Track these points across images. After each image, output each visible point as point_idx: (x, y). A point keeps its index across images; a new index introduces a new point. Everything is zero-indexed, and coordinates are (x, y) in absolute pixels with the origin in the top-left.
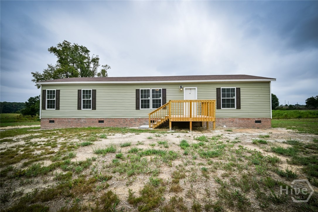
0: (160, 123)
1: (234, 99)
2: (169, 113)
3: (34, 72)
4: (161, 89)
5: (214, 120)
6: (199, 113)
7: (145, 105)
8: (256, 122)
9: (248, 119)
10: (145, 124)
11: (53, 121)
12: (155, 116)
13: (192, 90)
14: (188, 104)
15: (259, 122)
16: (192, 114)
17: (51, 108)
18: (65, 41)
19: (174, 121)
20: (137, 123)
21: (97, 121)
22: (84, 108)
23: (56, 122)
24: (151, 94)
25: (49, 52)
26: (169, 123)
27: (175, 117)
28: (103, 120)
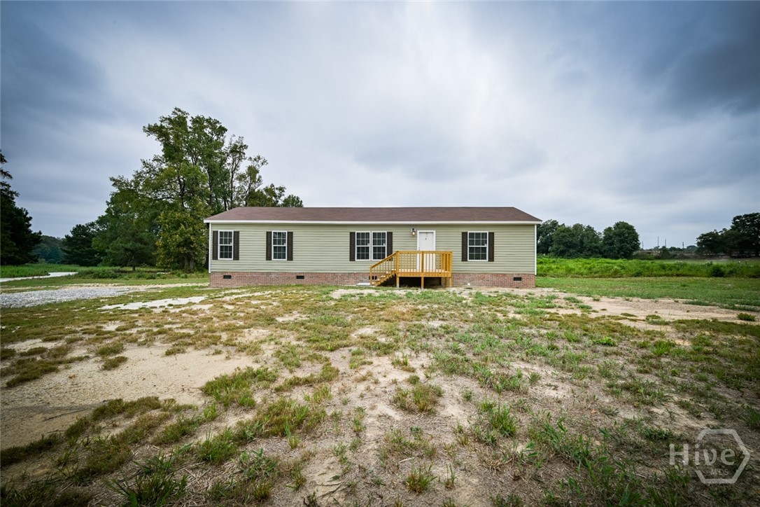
0: (385, 279)
1: (486, 248)
2: (396, 266)
3: (116, 178)
4: (386, 232)
5: (450, 275)
6: (438, 267)
7: (363, 254)
8: (515, 279)
9: (504, 275)
10: (362, 281)
11: (229, 277)
12: (377, 270)
13: (429, 235)
14: (419, 256)
15: (520, 279)
16: (425, 268)
17: (226, 257)
18: (176, 109)
19: (403, 276)
20: (351, 280)
21: (295, 276)
22: (275, 258)
23: (234, 277)
24: (371, 239)
25: (146, 134)
26: (396, 281)
27: (404, 271)
28: (302, 275)
